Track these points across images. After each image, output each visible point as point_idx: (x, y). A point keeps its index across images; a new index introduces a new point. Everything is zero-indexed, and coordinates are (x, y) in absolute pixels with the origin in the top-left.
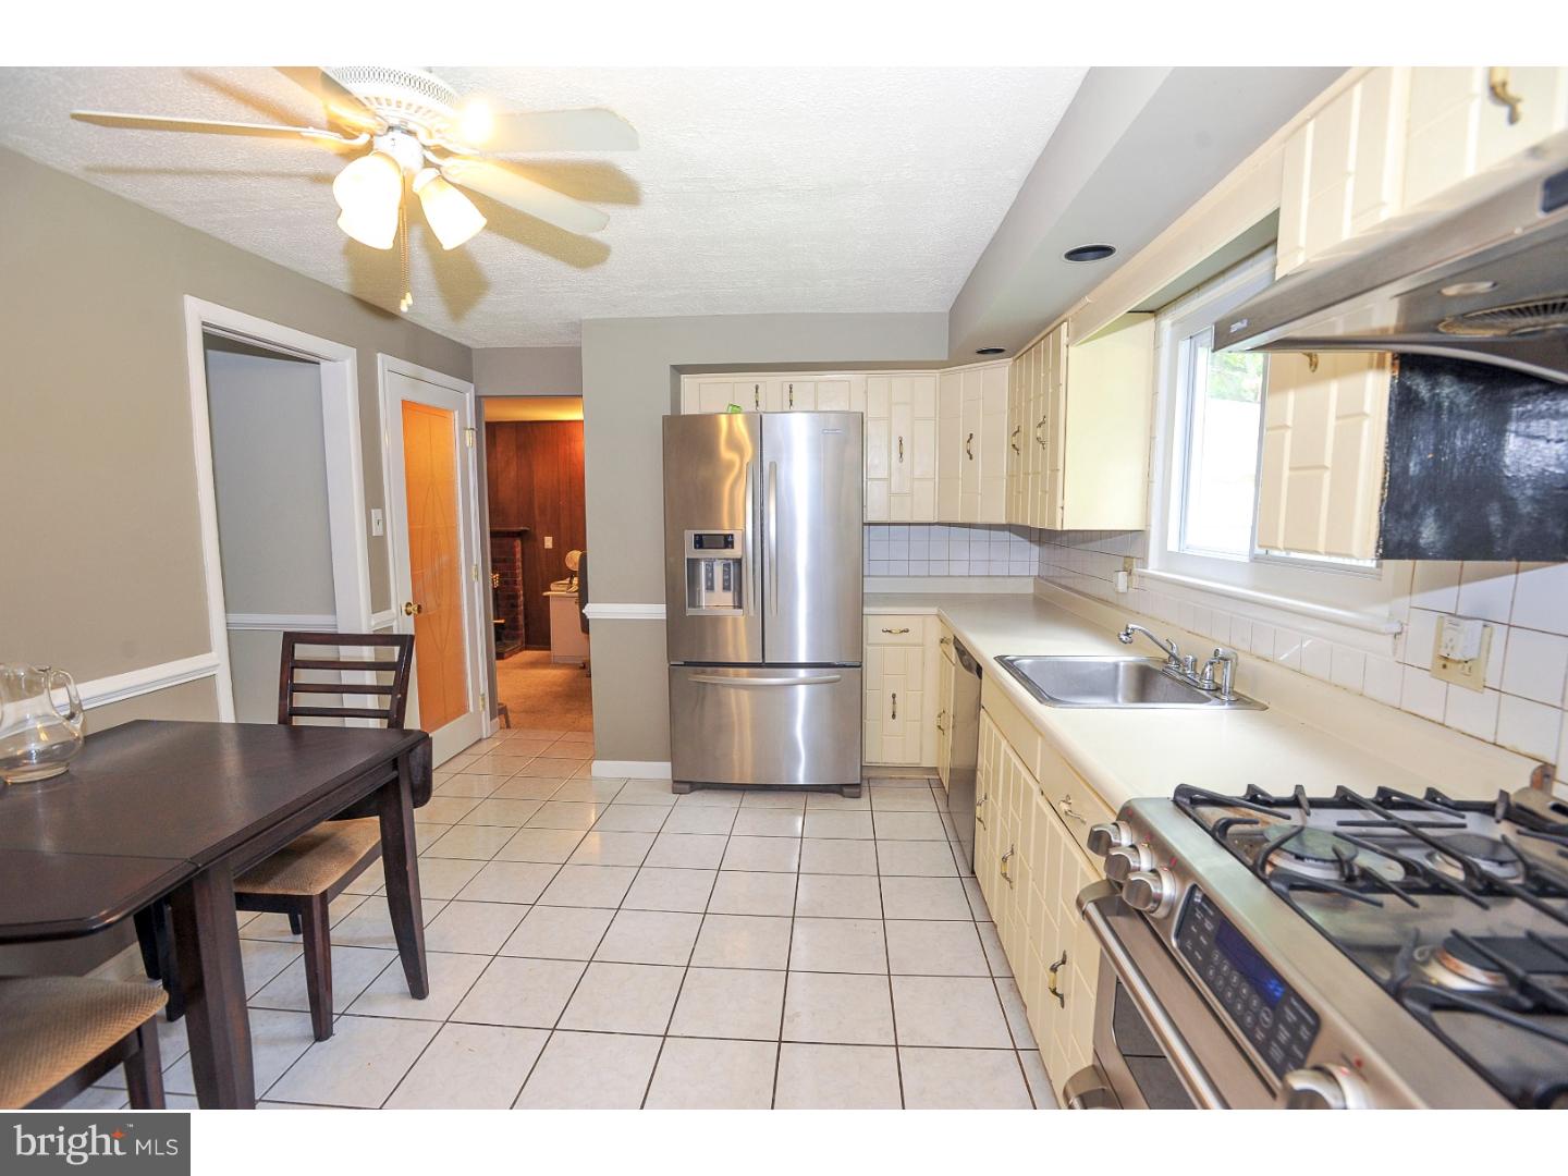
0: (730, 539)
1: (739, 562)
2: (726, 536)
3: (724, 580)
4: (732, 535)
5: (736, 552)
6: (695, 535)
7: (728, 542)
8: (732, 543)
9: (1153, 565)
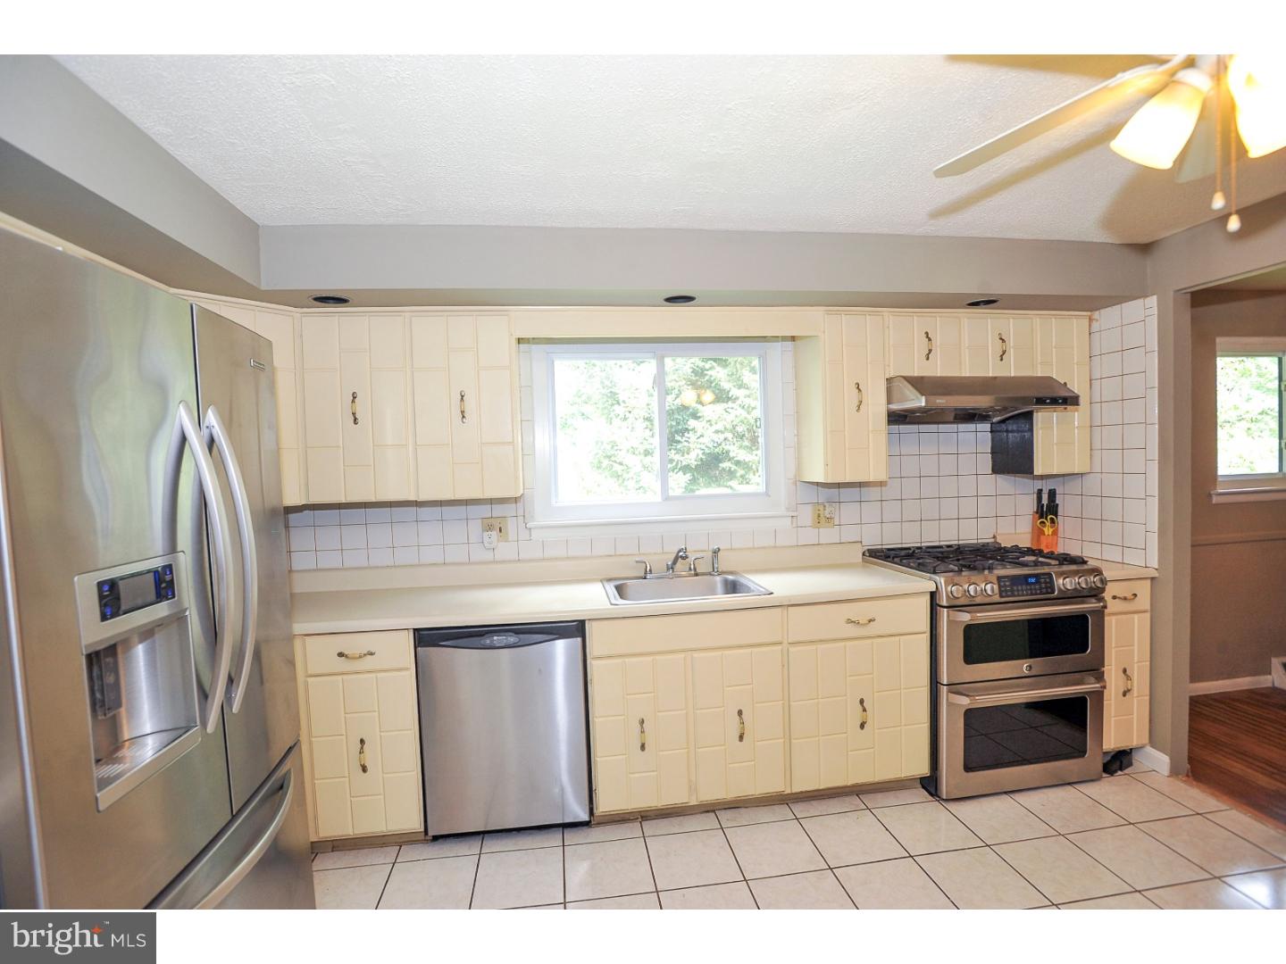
6: (99, 586)
9: (539, 520)
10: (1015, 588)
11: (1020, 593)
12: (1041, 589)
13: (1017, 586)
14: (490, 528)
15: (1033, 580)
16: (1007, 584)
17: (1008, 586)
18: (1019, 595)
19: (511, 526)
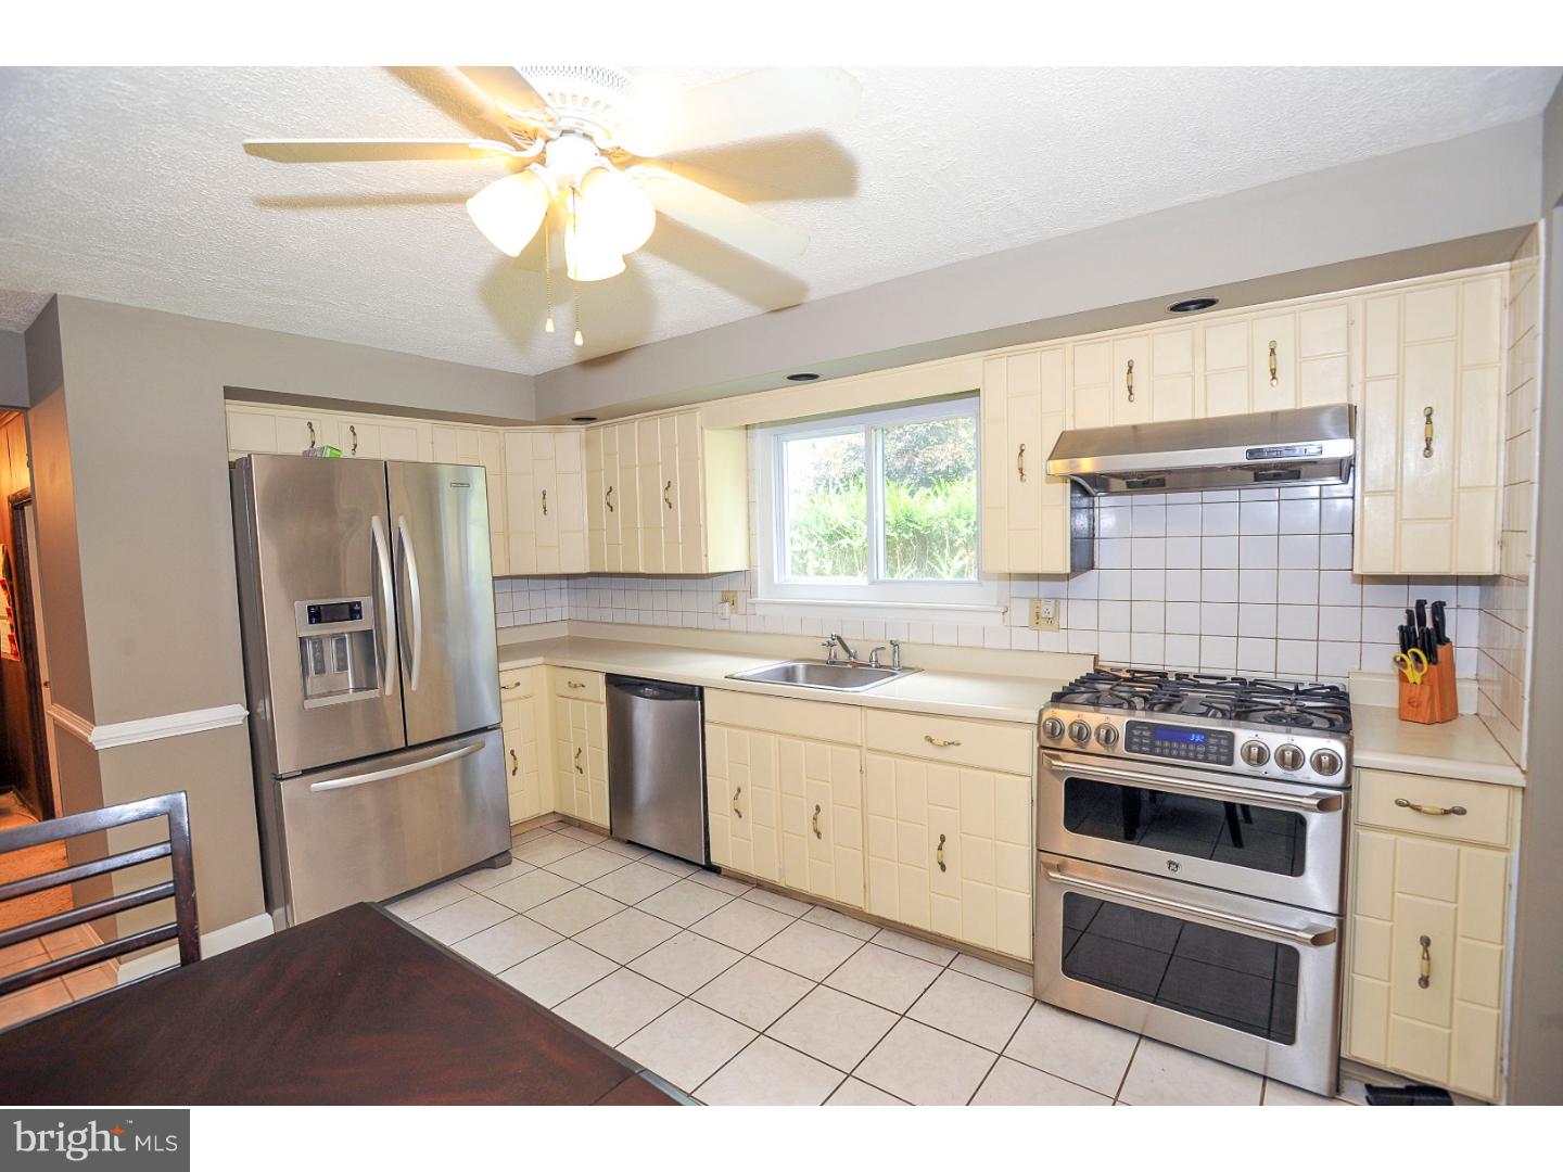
0: (357, 608)
1: (367, 634)
2: (351, 605)
3: (338, 659)
4: (359, 603)
5: (365, 623)
6: (309, 607)
7: (354, 612)
8: (360, 612)
9: (762, 595)
10: (1158, 743)
11: (1166, 751)
12: (1206, 753)
13: (1163, 740)
14: (725, 601)
15: (1198, 739)
16: (1145, 733)
17: (1146, 737)
18: (1162, 755)
19: (741, 600)
